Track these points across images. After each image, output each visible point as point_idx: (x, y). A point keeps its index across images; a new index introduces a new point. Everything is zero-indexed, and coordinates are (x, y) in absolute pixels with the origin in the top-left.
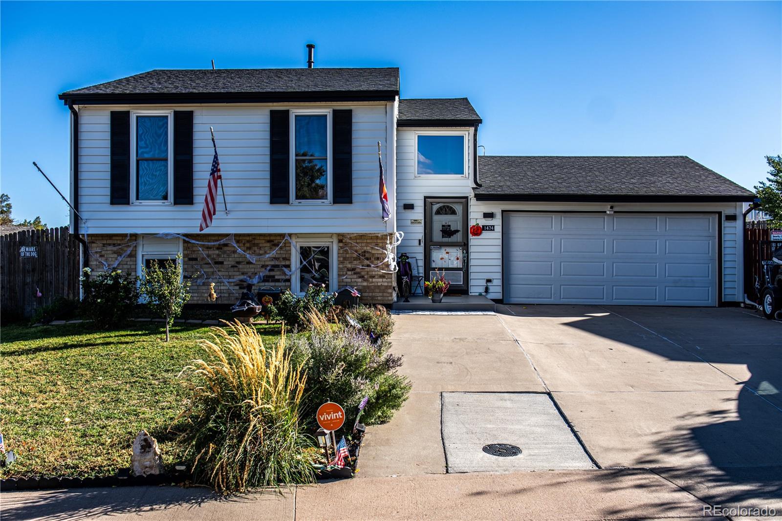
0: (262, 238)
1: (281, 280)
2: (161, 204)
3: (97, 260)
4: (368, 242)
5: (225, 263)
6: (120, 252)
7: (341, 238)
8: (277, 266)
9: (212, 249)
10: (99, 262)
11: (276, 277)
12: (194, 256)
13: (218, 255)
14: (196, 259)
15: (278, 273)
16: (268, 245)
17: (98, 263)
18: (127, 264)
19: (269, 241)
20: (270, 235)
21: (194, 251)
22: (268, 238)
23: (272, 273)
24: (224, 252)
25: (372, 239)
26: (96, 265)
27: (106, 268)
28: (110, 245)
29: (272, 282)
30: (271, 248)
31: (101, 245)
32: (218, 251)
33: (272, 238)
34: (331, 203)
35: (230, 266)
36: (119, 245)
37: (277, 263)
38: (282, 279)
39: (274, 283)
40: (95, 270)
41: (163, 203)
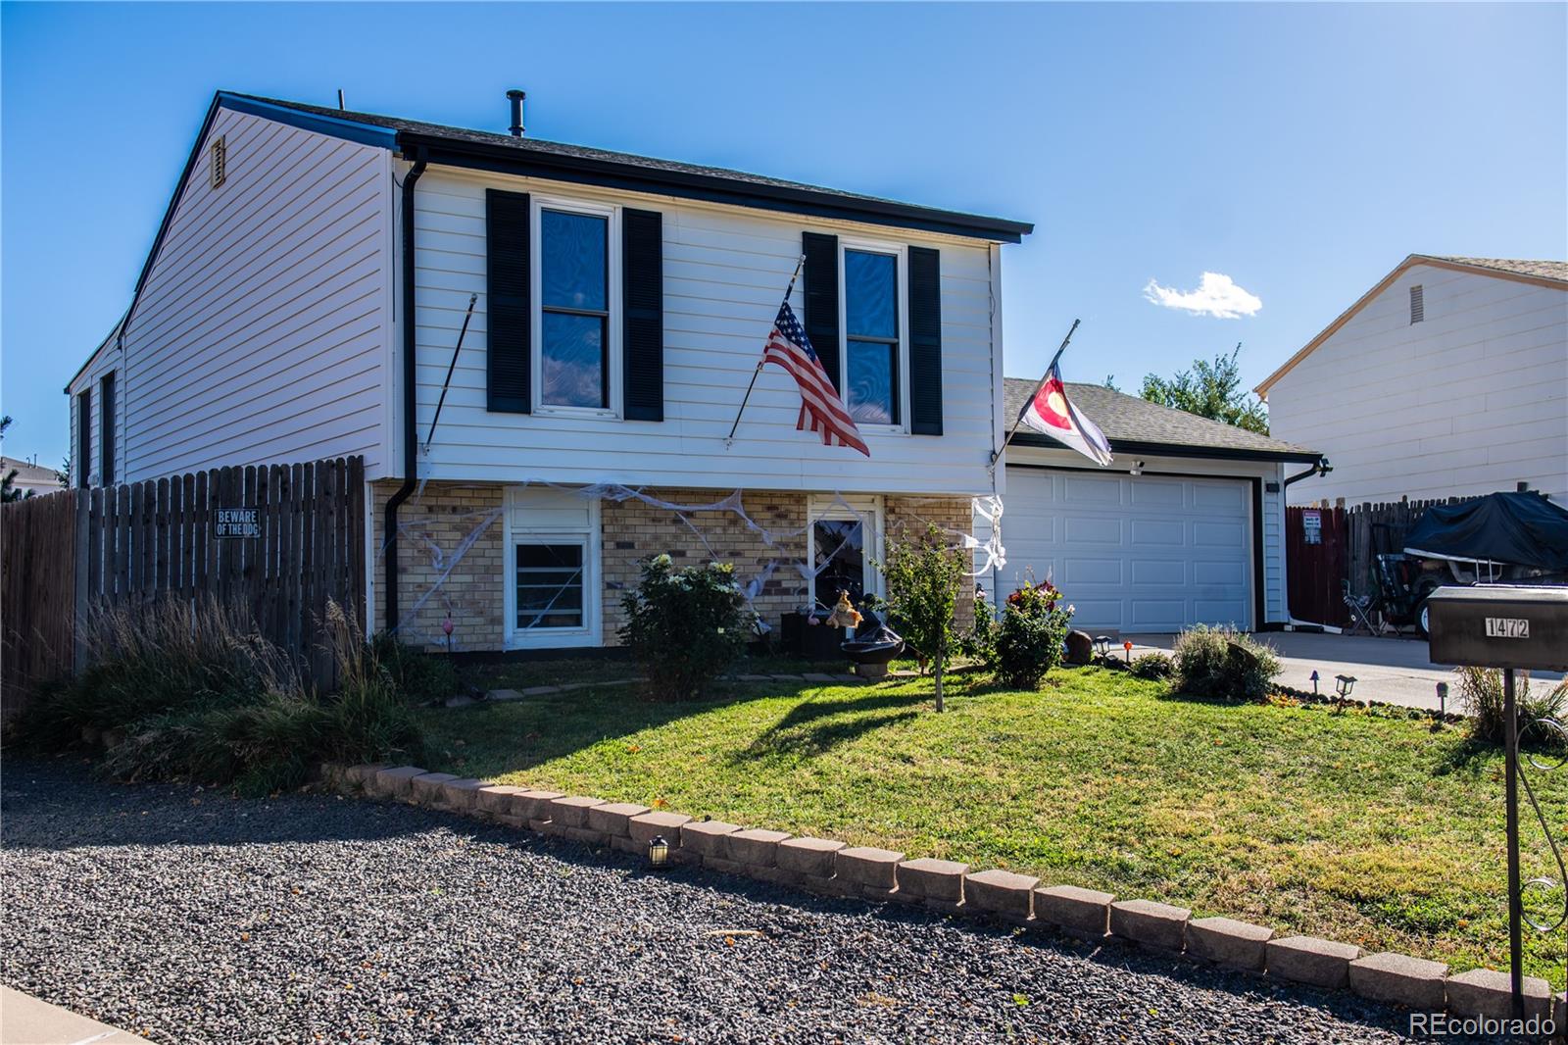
0: (757, 500)
1: (792, 590)
2: (595, 415)
3: (413, 545)
4: (935, 513)
5: (689, 554)
6: (467, 528)
7: (892, 504)
8: (785, 561)
9: (663, 523)
10: (419, 551)
11: (785, 585)
12: (627, 538)
13: (676, 537)
14: (630, 545)
15: (787, 576)
16: (768, 515)
17: (416, 554)
18: (484, 556)
19: (770, 508)
20: (772, 494)
21: (627, 527)
22: (767, 501)
23: (777, 576)
24: (687, 531)
25: (941, 507)
26: (413, 558)
27: (438, 563)
28: (443, 508)
29: (776, 594)
30: (774, 523)
31: (424, 509)
32: (674, 527)
33: (776, 501)
34: (906, 433)
35: (698, 560)
36: (467, 510)
37: (786, 554)
38: (795, 589)
39: (780, 597)
40: (410, 569)
41: (598, 414)
